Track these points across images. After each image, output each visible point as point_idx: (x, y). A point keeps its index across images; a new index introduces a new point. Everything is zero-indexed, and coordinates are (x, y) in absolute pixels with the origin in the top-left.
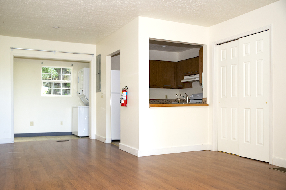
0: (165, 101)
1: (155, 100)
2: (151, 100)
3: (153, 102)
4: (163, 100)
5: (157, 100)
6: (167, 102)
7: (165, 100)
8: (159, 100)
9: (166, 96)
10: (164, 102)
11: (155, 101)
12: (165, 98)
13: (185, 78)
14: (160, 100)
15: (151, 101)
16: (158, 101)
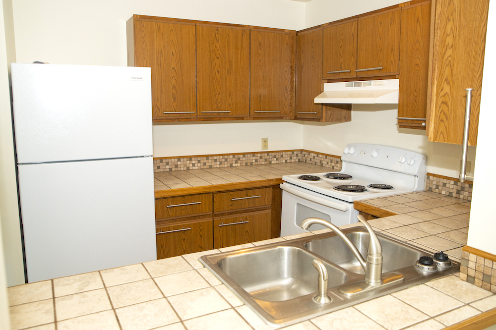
0: (261, 158)
1: (226, 157)
2: (215, 158)
3: (221, 163)
4: (254, 154)
5: (234, 155)
6: (266, 160)
7: (259, 155)
8: (241, 156)
9: (265, 141)
10: (256, 161)
11: (226, 160)
12: (259, 149)
13: (328, 87)
14: (244, 154)
15: (216, 161)
16: (239, 159)
